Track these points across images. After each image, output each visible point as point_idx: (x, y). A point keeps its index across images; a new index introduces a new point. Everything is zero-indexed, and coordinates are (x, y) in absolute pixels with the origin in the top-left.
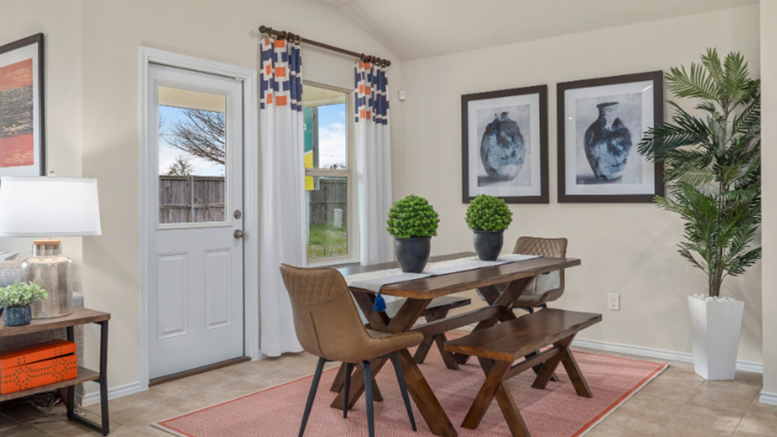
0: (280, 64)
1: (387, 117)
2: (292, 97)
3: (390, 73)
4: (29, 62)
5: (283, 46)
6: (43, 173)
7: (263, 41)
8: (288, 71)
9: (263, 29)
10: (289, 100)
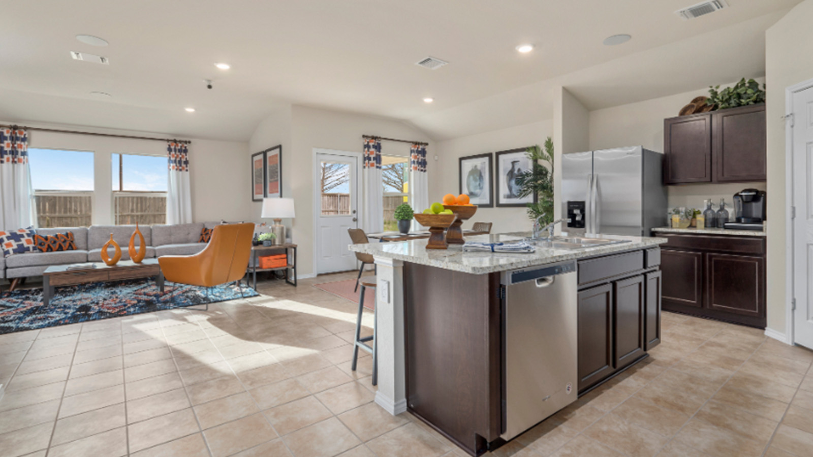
0: (372, 150)
1: (427, 168)
2: (377, 163)
3: (427, 149)
4: (276, 156)
5: (372, 142)
6: (281, 196)
7: (364, 141)
8: (375, 152)
9: (364, 136)
10: (375, 164)
